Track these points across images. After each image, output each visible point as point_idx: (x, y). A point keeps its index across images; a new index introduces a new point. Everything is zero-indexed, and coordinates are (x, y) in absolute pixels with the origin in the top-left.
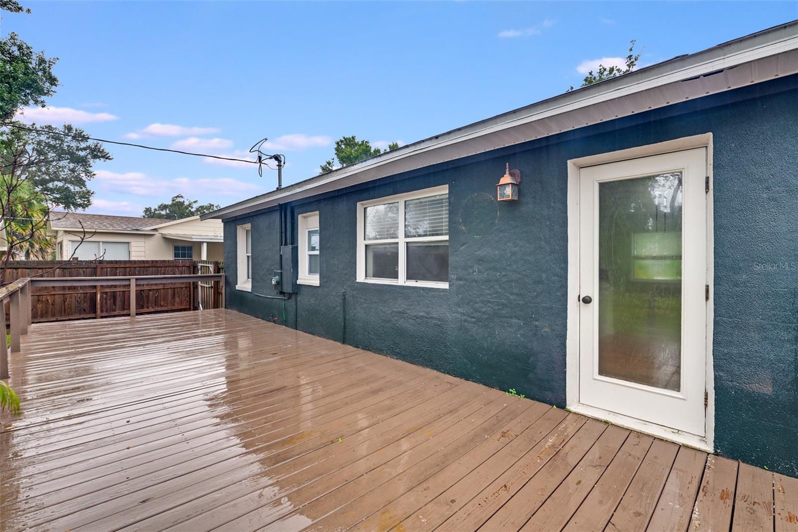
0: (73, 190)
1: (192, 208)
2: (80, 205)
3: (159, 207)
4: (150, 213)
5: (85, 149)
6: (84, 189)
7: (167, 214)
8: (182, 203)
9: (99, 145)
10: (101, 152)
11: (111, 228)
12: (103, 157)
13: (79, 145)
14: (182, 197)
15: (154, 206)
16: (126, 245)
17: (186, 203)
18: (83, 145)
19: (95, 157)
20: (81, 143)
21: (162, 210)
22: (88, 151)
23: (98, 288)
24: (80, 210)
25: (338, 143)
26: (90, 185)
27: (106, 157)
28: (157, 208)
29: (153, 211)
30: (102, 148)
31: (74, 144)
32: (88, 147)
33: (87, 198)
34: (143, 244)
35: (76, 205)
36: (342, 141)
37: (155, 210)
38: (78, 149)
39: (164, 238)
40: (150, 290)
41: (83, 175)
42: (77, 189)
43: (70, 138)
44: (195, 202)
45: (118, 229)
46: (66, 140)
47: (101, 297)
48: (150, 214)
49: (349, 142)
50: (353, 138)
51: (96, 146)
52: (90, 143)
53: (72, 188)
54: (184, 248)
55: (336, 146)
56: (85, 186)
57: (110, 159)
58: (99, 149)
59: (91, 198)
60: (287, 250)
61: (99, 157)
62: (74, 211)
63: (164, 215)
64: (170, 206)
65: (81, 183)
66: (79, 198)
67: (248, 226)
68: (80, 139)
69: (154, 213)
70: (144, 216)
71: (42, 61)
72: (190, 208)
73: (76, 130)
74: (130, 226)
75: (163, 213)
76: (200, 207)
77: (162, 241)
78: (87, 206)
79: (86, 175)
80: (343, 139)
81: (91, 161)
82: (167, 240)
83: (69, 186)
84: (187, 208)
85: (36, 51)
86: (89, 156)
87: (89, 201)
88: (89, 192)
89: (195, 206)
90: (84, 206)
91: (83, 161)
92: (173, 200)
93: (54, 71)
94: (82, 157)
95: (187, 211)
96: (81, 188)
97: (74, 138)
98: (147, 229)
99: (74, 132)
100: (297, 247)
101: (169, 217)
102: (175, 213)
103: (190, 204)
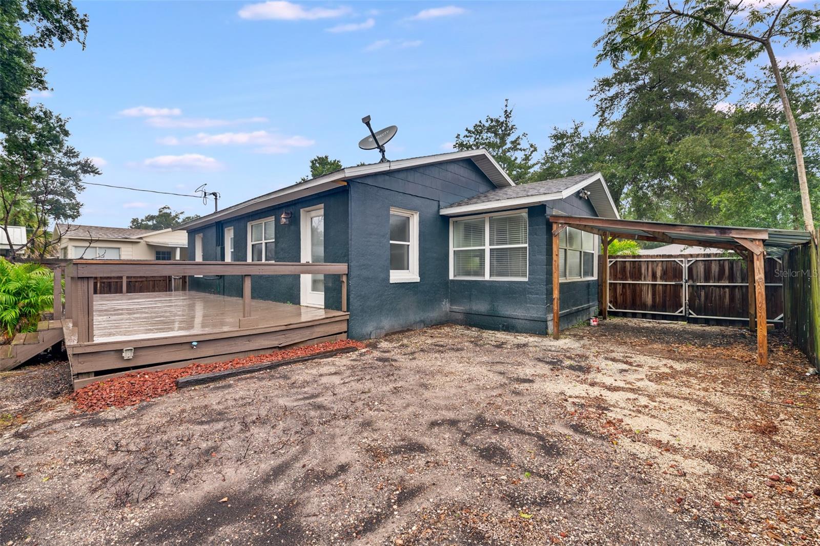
0: (63, 202)
1: (179, 218)
2: (70, 216)
3: (146, 218)
4: (137, 223)
5: (75, 164)
6: (74, 201)
7: (154, 224)
8: (169, 215)
9: (89, 161)
10: (90, 167)
11: (106, 237)
12: (93, 172)
13: (70, 161)
14: (169, 208)
15: (141, 217)
16: (118, 250)
17: (173, 214)
18: (74, 161)
19: (85, 172)
20: (72, 159)
21: (149, 221)
22: (79, 166)
23: (99, 279)
24: (70, 221)
25: (312, 162)
26: (80, 197)
27: (95, 172)
28: (144, 219)
29: (140, 222)
30: (92, 164)
31: (65, 160)
32: (79, 163)
33: (76, 209)
34: (131, 249)
35: (66, 217)
36: (316, 160)
37: (142, 220)
38: (69, 164)
39: (148, 245)
40: (136, 281)
41: (74, 188)
42: (67, 201)
43: (61, 154)
44: (182, 213)
45: (111, 237)
46: (57, 156)
47: (100, 285)
48: (137, 225)
49: (323, 161)
50: (326, 157)
51: (87, 162)
52: (81, 159)
53: (62, 200)
54: (164, 253)
55: (311, 164)
56: (74, 198)
57: (99, 174)
58: (89, 164)
59: (80, 210)
60: (219, 248)
61: (89, 172)
62: (64, 221)
63: (151, 226)
64: (157, 217)
65: (71, 195)
66: (70, 210)
67: (201, 235)
68: (71, 155)
69: (141, 223)
70: (131, 227)
71: (59, 120)
72: (177, 219)
73: (68, 147)
74: (120, 235)
75: (150, 223)
76: (187, 218)
77: (145, 248)
78: (77, 217)
79: (77, 188)
80: (316, 158)
81: (82, 176)
82: (150, 246)
83: (59, 198)
84: (174, 218)
85: (55, 114)
86: (80, 171)
87: (78, 212)
88: (78, 204)
89: (182, 218)
90: (74, 217)
91: (74, 176)
92: (160, 212)
93: (67, 127)
94: (73, 172)
95: (174, 222)
96: (71, 200)
97: (65, 154)
98: (134, 237)
99: (66, 149)
100: (224, 248)
101: (155, 228)
102: (162, 223)
103: (177, 215)
